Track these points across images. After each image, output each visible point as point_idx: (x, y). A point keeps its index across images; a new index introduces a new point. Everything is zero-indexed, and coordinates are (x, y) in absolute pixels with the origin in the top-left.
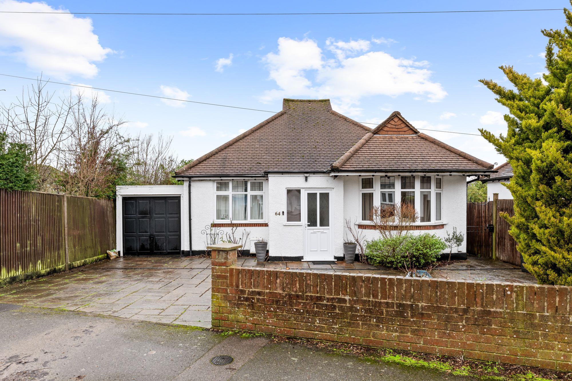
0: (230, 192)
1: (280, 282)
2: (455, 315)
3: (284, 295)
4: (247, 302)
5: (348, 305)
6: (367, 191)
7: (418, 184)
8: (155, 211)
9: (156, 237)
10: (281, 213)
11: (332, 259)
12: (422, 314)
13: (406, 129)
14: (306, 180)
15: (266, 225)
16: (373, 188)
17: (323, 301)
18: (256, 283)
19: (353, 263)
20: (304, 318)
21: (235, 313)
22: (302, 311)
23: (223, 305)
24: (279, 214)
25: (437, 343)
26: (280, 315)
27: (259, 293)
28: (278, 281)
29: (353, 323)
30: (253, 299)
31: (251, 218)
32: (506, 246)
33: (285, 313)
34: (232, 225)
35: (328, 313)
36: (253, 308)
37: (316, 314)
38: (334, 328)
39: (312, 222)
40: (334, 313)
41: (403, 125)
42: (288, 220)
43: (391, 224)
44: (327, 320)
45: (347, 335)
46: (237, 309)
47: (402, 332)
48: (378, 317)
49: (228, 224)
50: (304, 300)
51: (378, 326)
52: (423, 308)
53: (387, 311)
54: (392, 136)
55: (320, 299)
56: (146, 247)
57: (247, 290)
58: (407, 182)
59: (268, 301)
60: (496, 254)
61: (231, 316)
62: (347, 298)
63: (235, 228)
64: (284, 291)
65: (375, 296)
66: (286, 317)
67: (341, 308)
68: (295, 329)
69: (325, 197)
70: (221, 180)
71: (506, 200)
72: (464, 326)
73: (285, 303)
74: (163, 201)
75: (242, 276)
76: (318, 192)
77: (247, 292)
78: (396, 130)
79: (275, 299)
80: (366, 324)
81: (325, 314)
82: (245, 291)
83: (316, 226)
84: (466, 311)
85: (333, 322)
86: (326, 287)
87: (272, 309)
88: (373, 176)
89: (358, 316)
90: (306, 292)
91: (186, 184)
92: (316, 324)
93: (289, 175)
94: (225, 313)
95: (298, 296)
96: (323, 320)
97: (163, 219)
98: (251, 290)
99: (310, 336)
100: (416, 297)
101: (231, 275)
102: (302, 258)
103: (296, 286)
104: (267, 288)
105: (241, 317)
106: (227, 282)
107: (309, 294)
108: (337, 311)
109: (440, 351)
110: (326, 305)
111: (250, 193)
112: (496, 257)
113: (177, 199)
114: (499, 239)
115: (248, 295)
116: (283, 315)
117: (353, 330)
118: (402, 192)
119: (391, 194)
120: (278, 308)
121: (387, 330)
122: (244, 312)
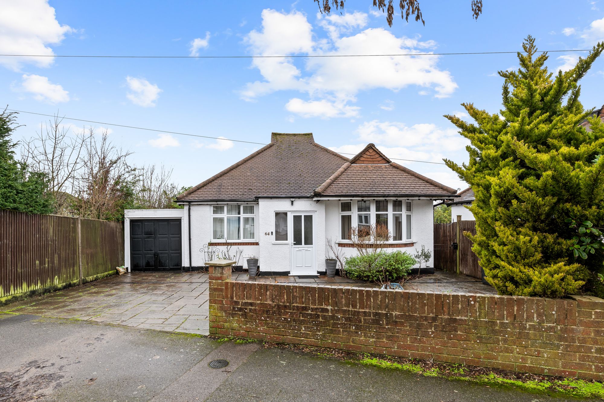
0: (225, 215)
1: (270, 294)
2: (425, 323)
3: (273, 305)
4: (240, 312)
5: (330, 314)
6: (346, 213)
7: (390, 207)
8: (159, 232)
9: (160, 255)
10: (270, 234)
11: (316, 274)
12: (396, 322)
13: (380, 159)
14: (292, 204)
15: (257, 244)
16: (351, 211)
17: (308, 311)
18: (248, 295)
19: (334, 277)
20: (291, 326)
21: (230, 322)
22: (289, 320)
23: (219, 315)
24: (269, 234)
25: (409, 347)
26: (270, 323)
27: (251, 304)
28: (268, 293)
29: (335, 330)
30: (246, 309)
31: (244, 238)
32: (469, 261)
33: (274, 322)
34: (227, 244)
35: (313, 321)
36: (246, 318)
37: (302, 322)
38: (318, 335)
39: (297, 241)
40: (318, 321)
41: (377, 156)
42: (277, 239)
43: (367, 242)
44: (312, 328)
45: (330, 341)
46: (231, 318)
47: (378, 338)
48: (357, 325)
49: (224, 243)
50: (291, 310)
51: (357, 333)
52: (396, 317)
53: (365, 320)
54: (368, 165)
55: (305, 309)
56: (151, 263)
57: (240, 301)
58: (381, 206)
59: (259, 311)
60: (460, 269)
61: (226, 325)
62: (329, 308)
63: (229, 247)
64: (273, 302)
65: (354, 306)
66: (275, 325)
67: (324, 317)
68: (283, 336)
69: (309, 219)
70: (217, 204)
71: (468, 221)
72: (433, 332)
73: (274, 312)
74: (166, 223)
75: (236, 289)
76: (303, 215)
77: (241, 303)
78: (371, 160)
79: (265, 309)
80: (346, 331)
81: (310, 323)
82: (239, 302)
83: (301, 244)
84: (434, 319)
85: (317, 329)
86: (311, 298)
87: (263, 318)
88: (351, 200)
89: (339, 324)
90: (293, 303)
91: (186, 208)
92: (302, 331)
93: (277, 200)
94: (221, 322)
95: (285, 307)
96: (308, 327)
97: (167, 239)
98: (244, 301)
99: (297, 342)
100: (390, 306)
101: (227, 288)
102: (289, 272)
103: (284, 298)
104: (258, 299)
105: (235, 325)
106: (223, 294)
107: (296, 305)
108: (321, 320)
109: (412, 354)
110: (311, 315)
111: (243, 216)
112: (460, 272)
113: (178, 221)
114: (462, 255)
115: (242, 305)
116: (272, 324)
117: (335, 337)
118: (376, 214)
119: (367, 216)
120: (268, 317)
121: (365, 336)
122: (238, 321)
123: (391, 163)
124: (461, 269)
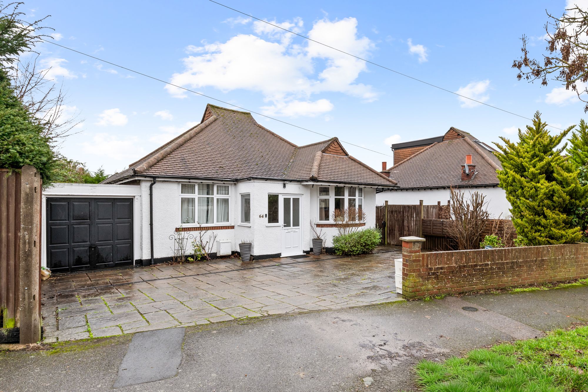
0: (196, 195)
1: (454, 259)
2: (532, 264)
3: (457, 267)
4: (434, 275)
5: (490, 267)
6: (324, 197)
7: (346, 193)
8: (98, 215)
9: (99, 247)
11: (302, 253)
12: (521, 265)
13: (341, 151)
14: (284, 186)
15: (233, 227)
16: (329, 195)
17: (477, 267)
18: (439, 262)
20: (468, 279)
21: (426, 285)
22: (466, 275)
23: (417, 281)
24: (263, 217)
25: (526, 279)
26: (454, 280)
27: (442, 268)
28: (453, 258)
29: (492, 277)
30: (438, 272)
31: (218, 221)
33: (457, 279)
34: (200, 229)
35: (480, 273)
36: (438, 279)
37: (474, 275)
38: (483, 282)
39: (287, 223)
40: (483, 273)
41: (340, 148)
42: (269, 222)
44: (480, 278)
45: (489, 284)
46: (427, 282)
47: (513, 277)
48: (503, 271)
50: (467, 268)
51: (503, 276)
52: (521, 262)
53: (507, 267)
54: (334, 155)
55: (476, 266)
59: (447, 272)
61: (423, 288)
62: (489, 263)
64: (456, 264)
65: (502, 260)
66: (457, 281)
67: (487, 269)
68: (463, 287)
69: (296, 201)
70: (190, 182)
72: (535, 268)
73: (457, 272)
74: (110, 203)
75: (431, 259)
76: (292, 197)
77: (434, 268)
78: (335, 151)
79: (451, 270)
80: (498, 276)
81: (478, 275)
82: (432, 268)
83: (290, 226)
84: (536, 261)
85: (482, 278)
86: (479, 258)
87: (449, 277)
88: (329, 185)
89: (494, 272)
90: (469, 263)
91: (145, 186)
92: (474, 281)
93: (272, 182)
94: (419, 286)
95: (464, 266)
96: (478, 278)
97: (110, 225)
98: (436, 267)
99: (471, 289)
100: (518, 257)
101: (423, 258)
102: (280, 254)
103: (463, 260)
104: (447, 264)
105: (430, 286)
106: (420, 264)
107: (470, 264)
108: (485, 271)
109: (527, 282)
110: (479, 269)
111: (216, 196)
112: (387, 243)
113: (129, 202)
114: (389, 231)
115: (434, 270)
116: (456, 280)
117: (492, 281)
120: (453, 276)
121: (507, 277)
122: (432, 283)
123: (349, 156)
124: (388, 241)
